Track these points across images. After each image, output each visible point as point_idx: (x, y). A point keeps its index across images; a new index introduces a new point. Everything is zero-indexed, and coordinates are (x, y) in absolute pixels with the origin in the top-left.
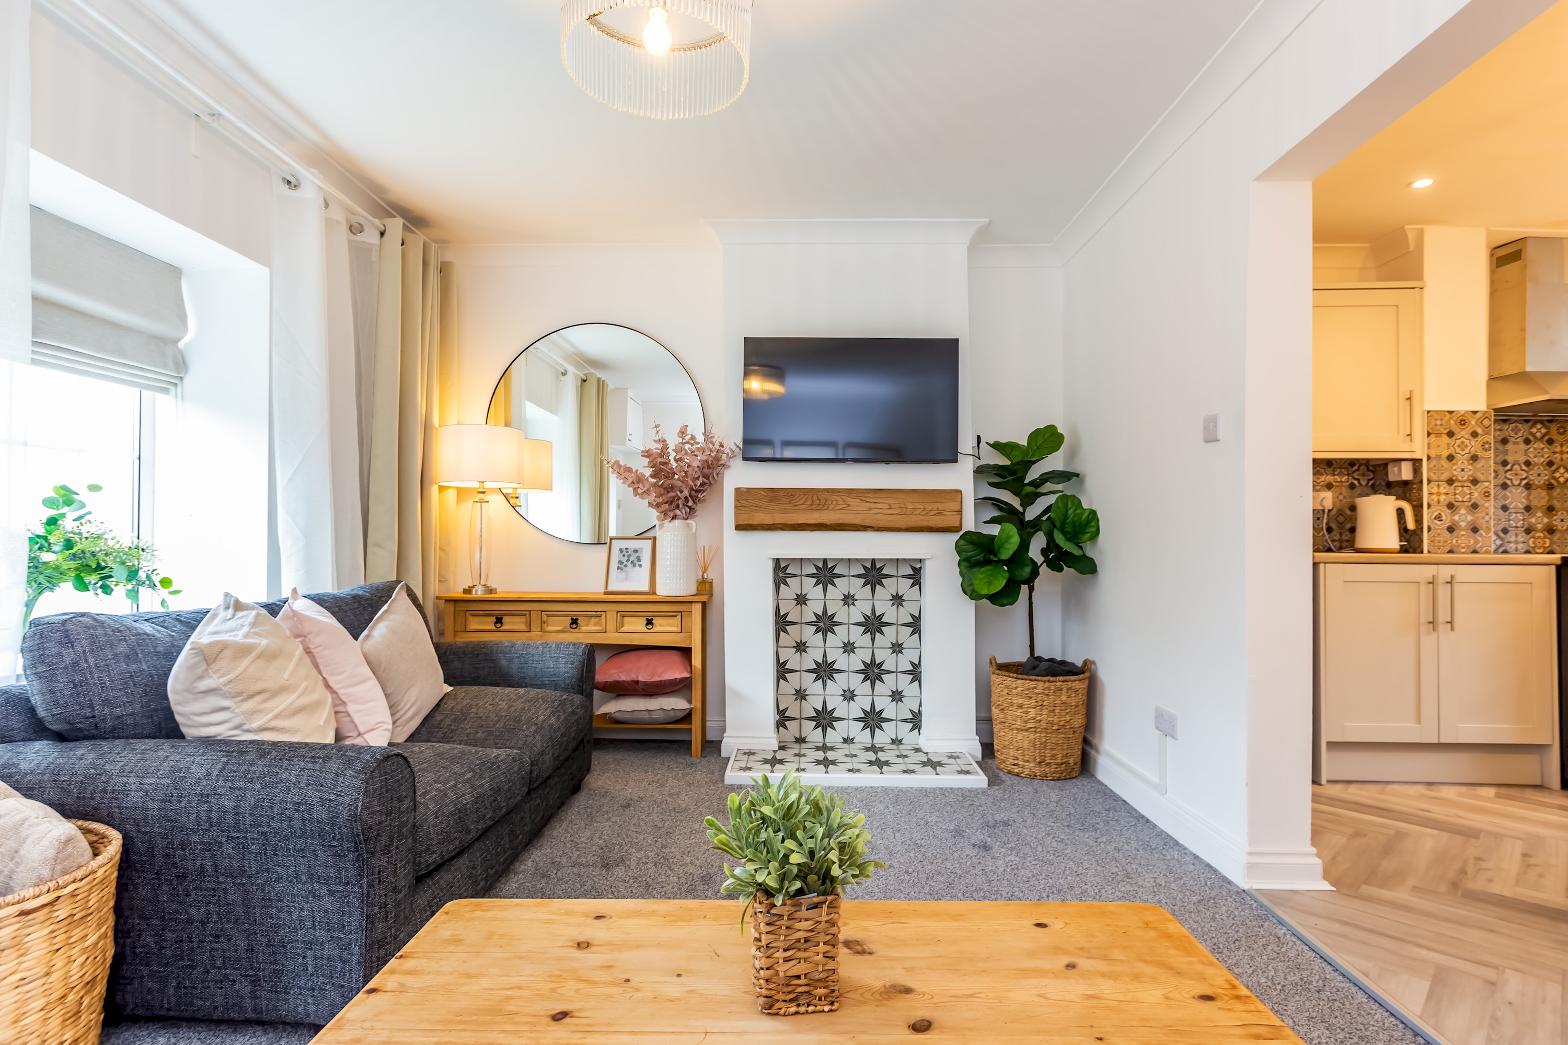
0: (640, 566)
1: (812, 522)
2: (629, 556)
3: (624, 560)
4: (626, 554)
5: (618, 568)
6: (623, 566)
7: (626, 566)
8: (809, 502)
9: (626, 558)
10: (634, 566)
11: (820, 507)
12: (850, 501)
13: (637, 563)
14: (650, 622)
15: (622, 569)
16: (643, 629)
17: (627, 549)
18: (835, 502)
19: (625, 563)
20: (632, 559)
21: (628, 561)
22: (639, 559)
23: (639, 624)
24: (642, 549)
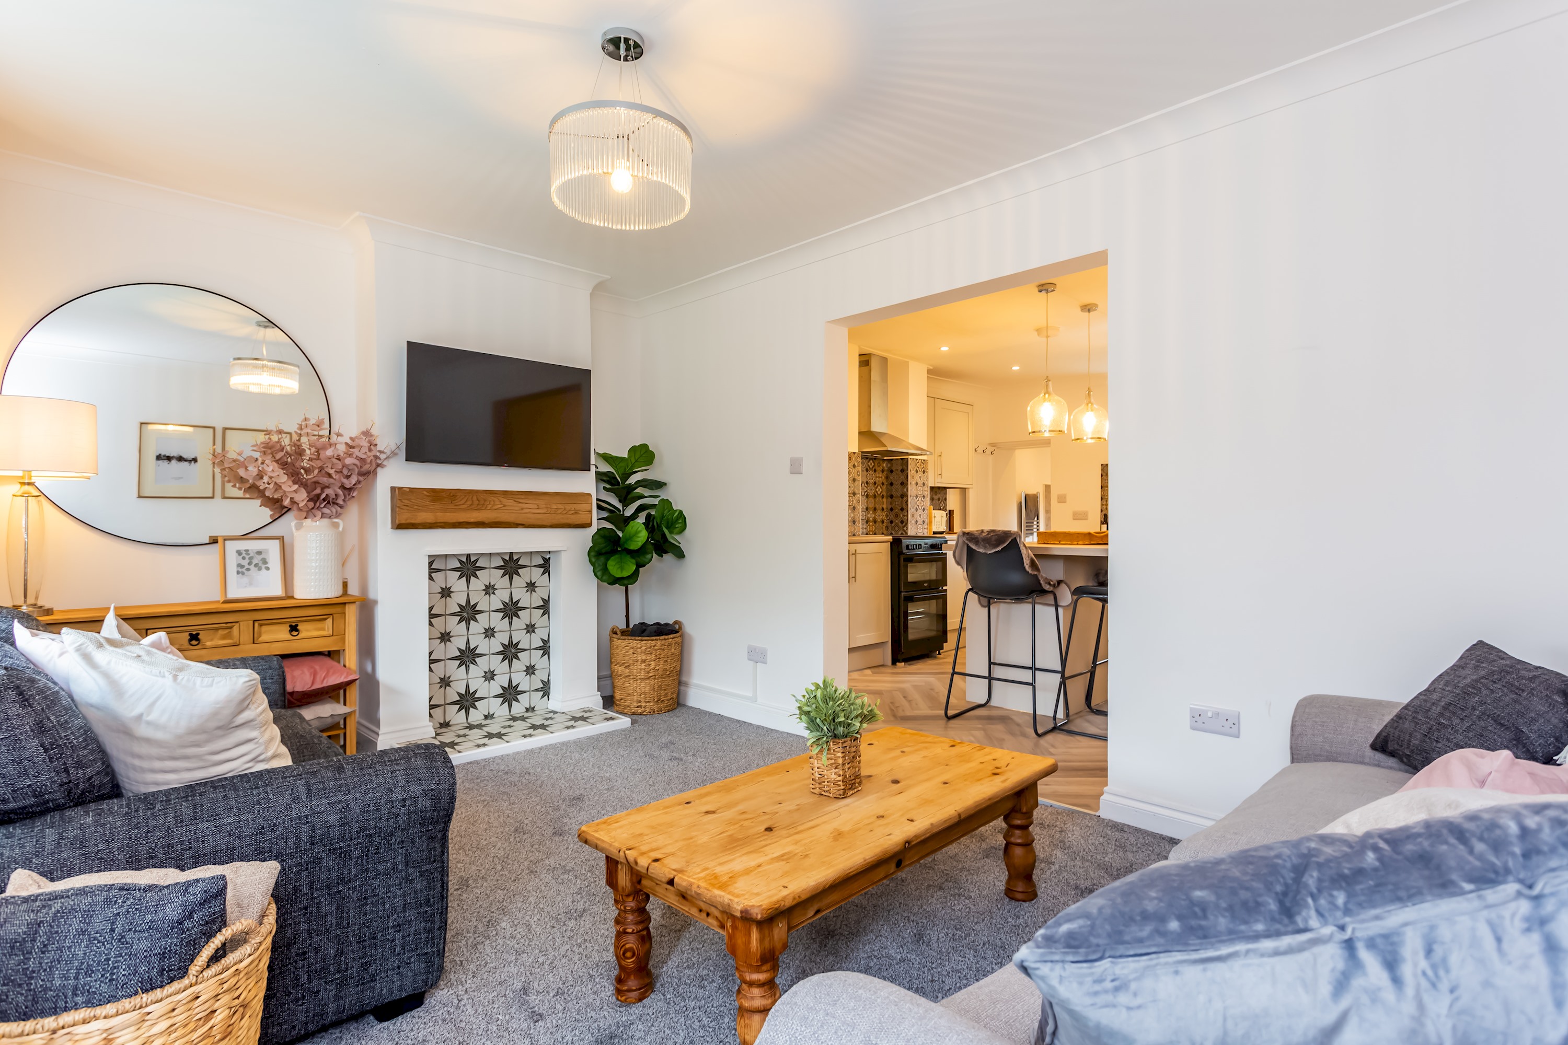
0: (268, 569)
1: (472, 520)
2: (251, 558)
3: (245, 563)
4: (247, 557)
5: (238, 573)
6: (244, 570)
7: (248, 570)
8: (469, 503)
9: (247, 561)
10: (260, 569)
11: (479, 507)
12: (505, 501)
13: (263, 566)
14: (294, 628)
15: (243, 574)
16: (288, 636)
17: (246, 551)
18: (492, 503)
19: (247, 566)
20: (255, 561)
21: (250, 564)
22: (265, 561)
23: (282, 633)
24: (267, 551)
